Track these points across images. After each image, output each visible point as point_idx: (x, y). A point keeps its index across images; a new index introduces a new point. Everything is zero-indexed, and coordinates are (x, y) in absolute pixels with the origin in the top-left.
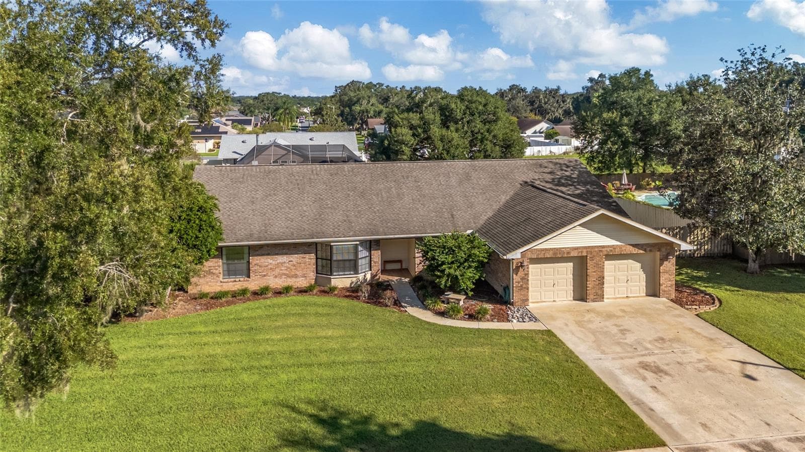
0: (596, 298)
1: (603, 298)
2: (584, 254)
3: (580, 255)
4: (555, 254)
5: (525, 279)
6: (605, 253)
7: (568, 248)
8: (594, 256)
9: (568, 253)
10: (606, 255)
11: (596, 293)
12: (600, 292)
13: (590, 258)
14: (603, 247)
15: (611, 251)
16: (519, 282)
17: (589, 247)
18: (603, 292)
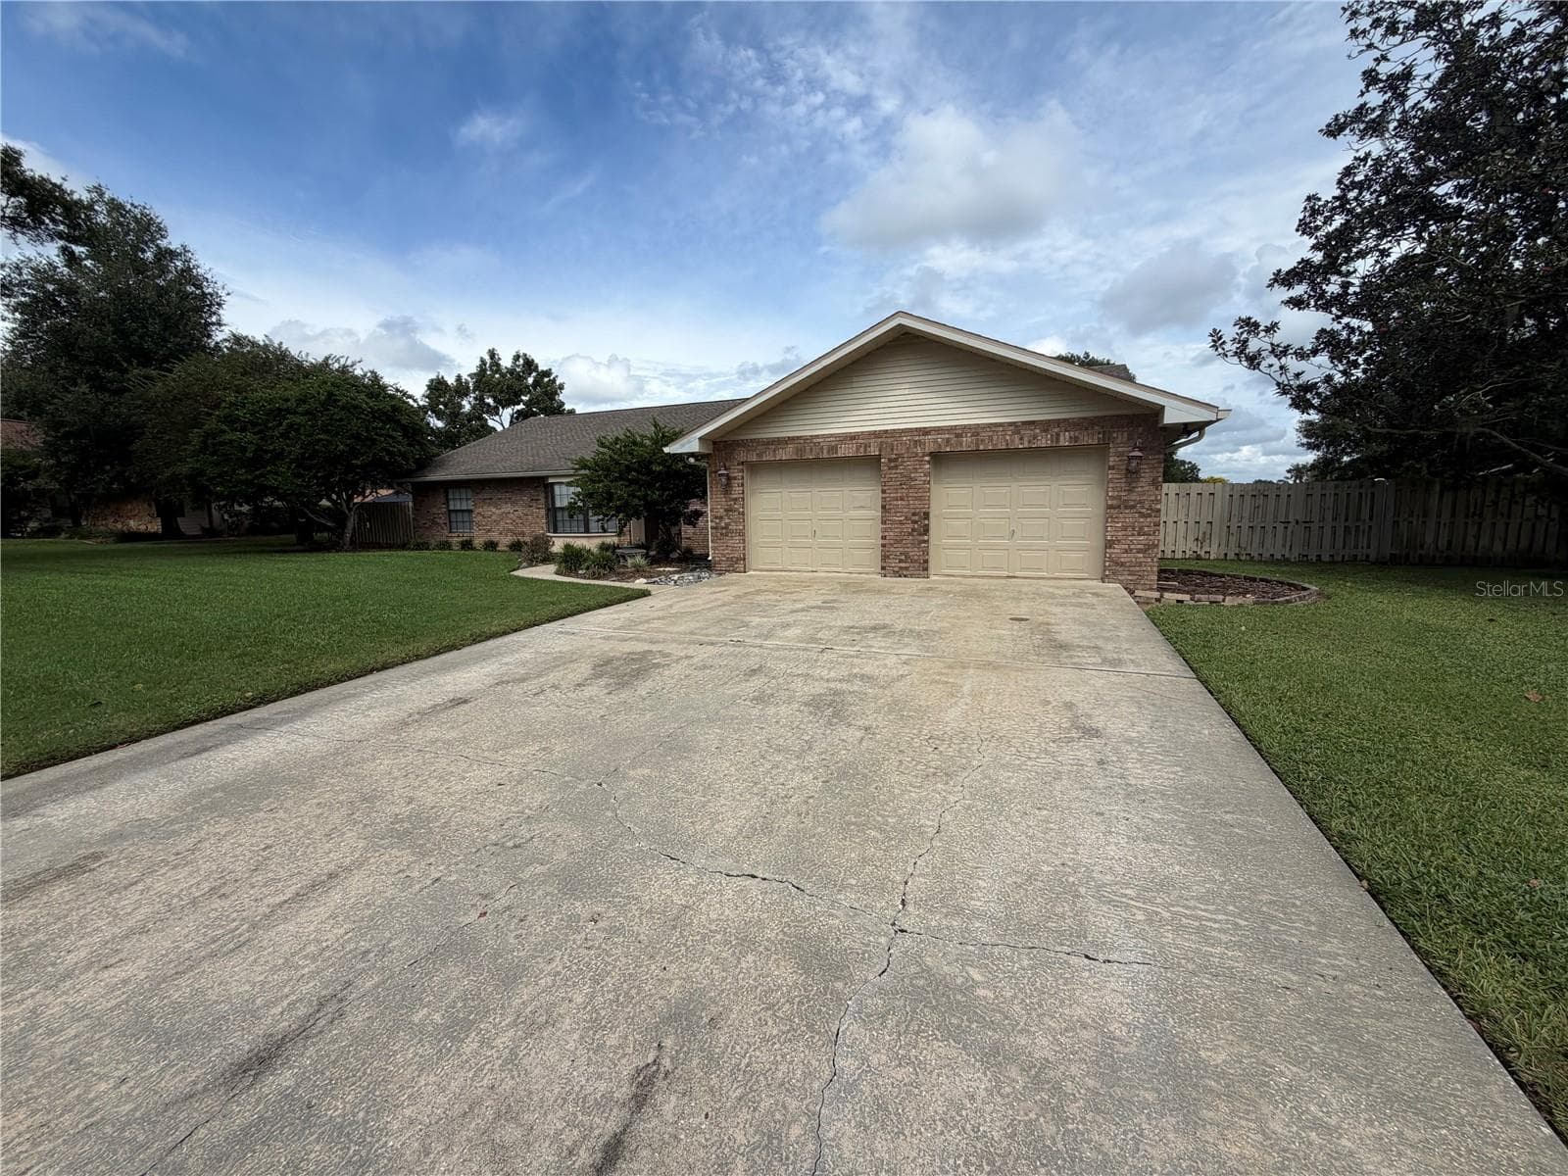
0: (906, 568)
1: (926, 569)
2: (874, 451)
3: (862, 452)
4: (799, 451)
5: (736, 511)
6: (930, 448)
7: (832, 435)
8: (900, 456)
9: (833, 449)
10: (931, 454)
11: (906, 554)
12: (914, 553)
13: (890, 460)
14: (925, 431)
15: (948, 441)
16: (721, 518)
17: (886, 431)
18: (926, 552)
